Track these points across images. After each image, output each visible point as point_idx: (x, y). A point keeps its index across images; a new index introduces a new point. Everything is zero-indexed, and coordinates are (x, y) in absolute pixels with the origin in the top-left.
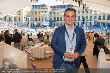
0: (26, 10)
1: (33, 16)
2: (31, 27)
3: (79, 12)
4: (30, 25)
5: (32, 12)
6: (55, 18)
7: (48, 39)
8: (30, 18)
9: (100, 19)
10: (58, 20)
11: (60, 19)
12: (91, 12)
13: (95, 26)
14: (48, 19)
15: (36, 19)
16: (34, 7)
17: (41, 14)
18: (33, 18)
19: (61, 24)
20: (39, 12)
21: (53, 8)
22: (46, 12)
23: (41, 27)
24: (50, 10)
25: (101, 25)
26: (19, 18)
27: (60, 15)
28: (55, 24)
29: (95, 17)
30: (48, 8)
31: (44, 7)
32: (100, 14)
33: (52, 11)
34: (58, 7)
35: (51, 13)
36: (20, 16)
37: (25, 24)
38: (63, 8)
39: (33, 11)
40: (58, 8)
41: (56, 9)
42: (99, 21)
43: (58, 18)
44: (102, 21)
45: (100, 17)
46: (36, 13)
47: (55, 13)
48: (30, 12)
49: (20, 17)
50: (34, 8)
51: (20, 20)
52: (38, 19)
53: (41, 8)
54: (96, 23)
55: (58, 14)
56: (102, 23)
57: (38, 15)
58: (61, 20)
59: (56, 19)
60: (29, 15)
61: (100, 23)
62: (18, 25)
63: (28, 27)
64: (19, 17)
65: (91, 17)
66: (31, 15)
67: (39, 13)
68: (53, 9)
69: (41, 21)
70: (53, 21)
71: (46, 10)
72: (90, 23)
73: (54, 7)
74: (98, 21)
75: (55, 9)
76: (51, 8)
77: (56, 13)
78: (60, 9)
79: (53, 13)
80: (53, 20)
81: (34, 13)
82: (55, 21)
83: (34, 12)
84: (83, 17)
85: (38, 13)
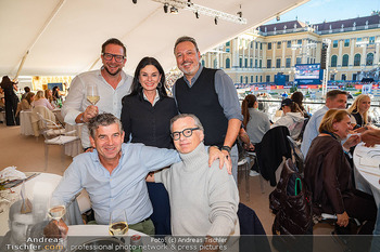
0: (247, 38)
1: (261, 55)
5: (259, 45)
10: (334, 64)
11: (340, 61)
15: (269, 62)
19: (344, 77)
20: (279, 43)
21: (319, 30)
22: (300, 41)
26: (228, 61)
31: (296, 29)
34: (336, 26)
36: (229, 55)
38: (354, 29)
39: (261, 40)
40: (336, 30)
41: (330, 31)
43: (334, 59)
46: (270, 46)
48: (254, 44)
50: (265, 33)
52: (274, 64)
53: (284, 31)
55: (335, 46)
57: (276, 52)
58: (345, 64)
60: (252, 52)
64: (225, 58)
66: (257, 52)
67: (279, 47)
69: (283, 69)
71: (299, 37)
73: (323, 28)
75: (325, 32)
78: (342, 30)
81: (265, 47)
83: (263, 45)
85: (274, 46)
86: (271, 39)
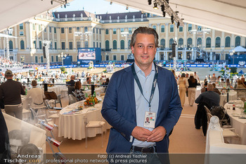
0: (39, 23)
1: (56, 37)
2: (51, 65)
3: (163, 30)
4: (48, 60)
5: (53, 29)
6: (107, 43)
7: (93, 92)
8: (48, 43)
9: (208, 45)
10: (115, 47)
11: (119, 45)
12: (190, 28)
13: (200, 60)
14: (91, 45)
15: (63, 44)
16: (57, 17)
17: (76, 34)
18: (56, 43)
19: (122, 57)
20: (70, 29)
21: (102, 19)
22: (86, 28)
23: (75, 63)
24: (95, 23)
25: (211, 59)
26: (22, 43)
27: (120, 36)
28: (107, 57)
29: (199, 40)
30: (92, 19)
31: (82, 18)
32: (210, 33)
33: (100, 27)
34: (114, 17)
35: (97, 30)
36: (23, 38)
37: (36, 57)
38: (126, 20)
39: (55, 25)
40: (114, 21)
41: (111, 21)
42: (208, 50)
43: (115, 43)
44: (213, 49)
45: (209, 39)
46: (63, 31)
47: (107, 32)
48: (48, 29)
49: (24, 40)
50: (59, 20)
51: (23, 47)
52: (67, 46)
53: (74, 19)
54: (201, 54)
55: (115, 33)
56: (214, 53)
57: (68, 35)
58: (122, 47)
59: (111, 46)
60: (46, 35)
61: (209, 54)
62: (19, 60)
63: (45, 64)
64: (20, 40)
65: (190, 40)
66: (51, 35)
67: (70, 32)
68: (103, 21)
69: (75, 51)
70: (102, 50)
71: (85, 24)
72: (188, 53)
73: (105, 17)
74: (204, 49)
75: (107, 21)
76: (99, 20)
77: (111, 32)
78: (118, 21)
79: (103, 32)
80: (103, 47)
81: (59, 31)
82: (108, 49)
83: (57, 30)
84: (171, 40)
85: (66, 31)
86: (63, 25)
